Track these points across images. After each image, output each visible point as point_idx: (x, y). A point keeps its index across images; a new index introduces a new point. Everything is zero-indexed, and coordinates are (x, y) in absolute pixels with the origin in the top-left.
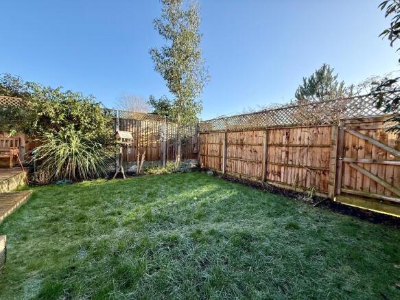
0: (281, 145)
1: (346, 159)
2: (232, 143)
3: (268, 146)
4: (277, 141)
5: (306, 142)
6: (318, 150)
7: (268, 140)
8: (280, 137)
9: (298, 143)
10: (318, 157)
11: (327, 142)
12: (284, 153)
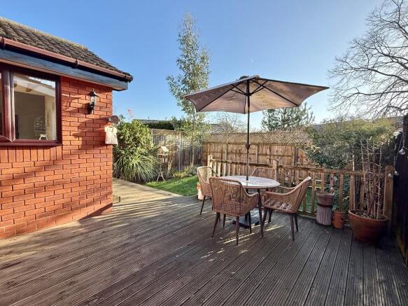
0: (266, 155)
1: (298, 163)
2: (232, 152)
3: (258, 155)
4: (264, 152)
5: (280, 154)
6: (286, 158)
7: (258, 151)
8: (265, 150)
9: (276, 154)
10: (286, 162)
11: (290, 154)
12: (268, 160)
